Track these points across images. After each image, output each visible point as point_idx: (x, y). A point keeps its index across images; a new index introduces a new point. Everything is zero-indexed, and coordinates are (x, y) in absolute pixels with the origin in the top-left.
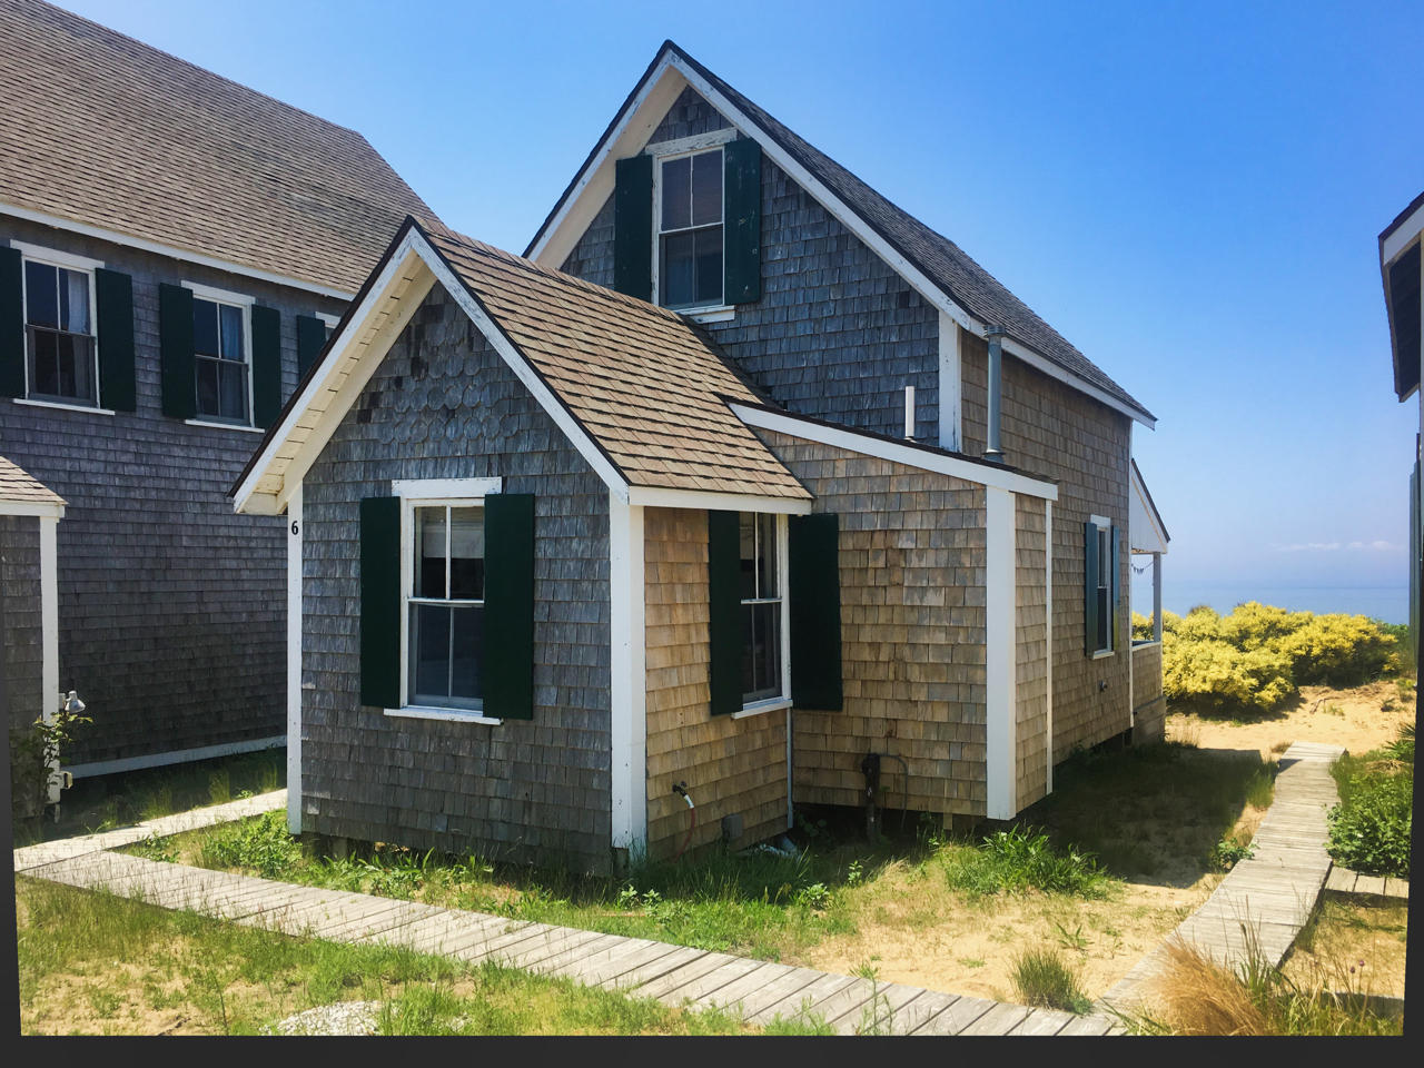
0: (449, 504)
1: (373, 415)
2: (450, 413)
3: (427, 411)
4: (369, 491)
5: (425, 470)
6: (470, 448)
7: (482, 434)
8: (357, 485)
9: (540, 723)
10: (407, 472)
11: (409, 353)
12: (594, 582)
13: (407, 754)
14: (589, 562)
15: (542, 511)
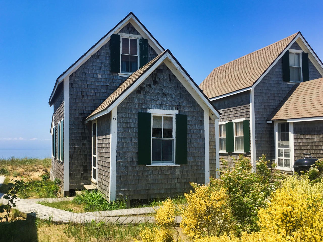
0: (163, 116)
1: (142, 92)
2: (164, 94)
3: (158, 93)
4: (140, 111)
5: (157, 107)
6: (170, 103)
7: (173, 101)
8: (136, 109)
9: (189, 165)
10: (152, 107)
11: (153, 79)
12: (201, 134)
13: (151, 175)
14: (200, 130)
15: (189, 119)
